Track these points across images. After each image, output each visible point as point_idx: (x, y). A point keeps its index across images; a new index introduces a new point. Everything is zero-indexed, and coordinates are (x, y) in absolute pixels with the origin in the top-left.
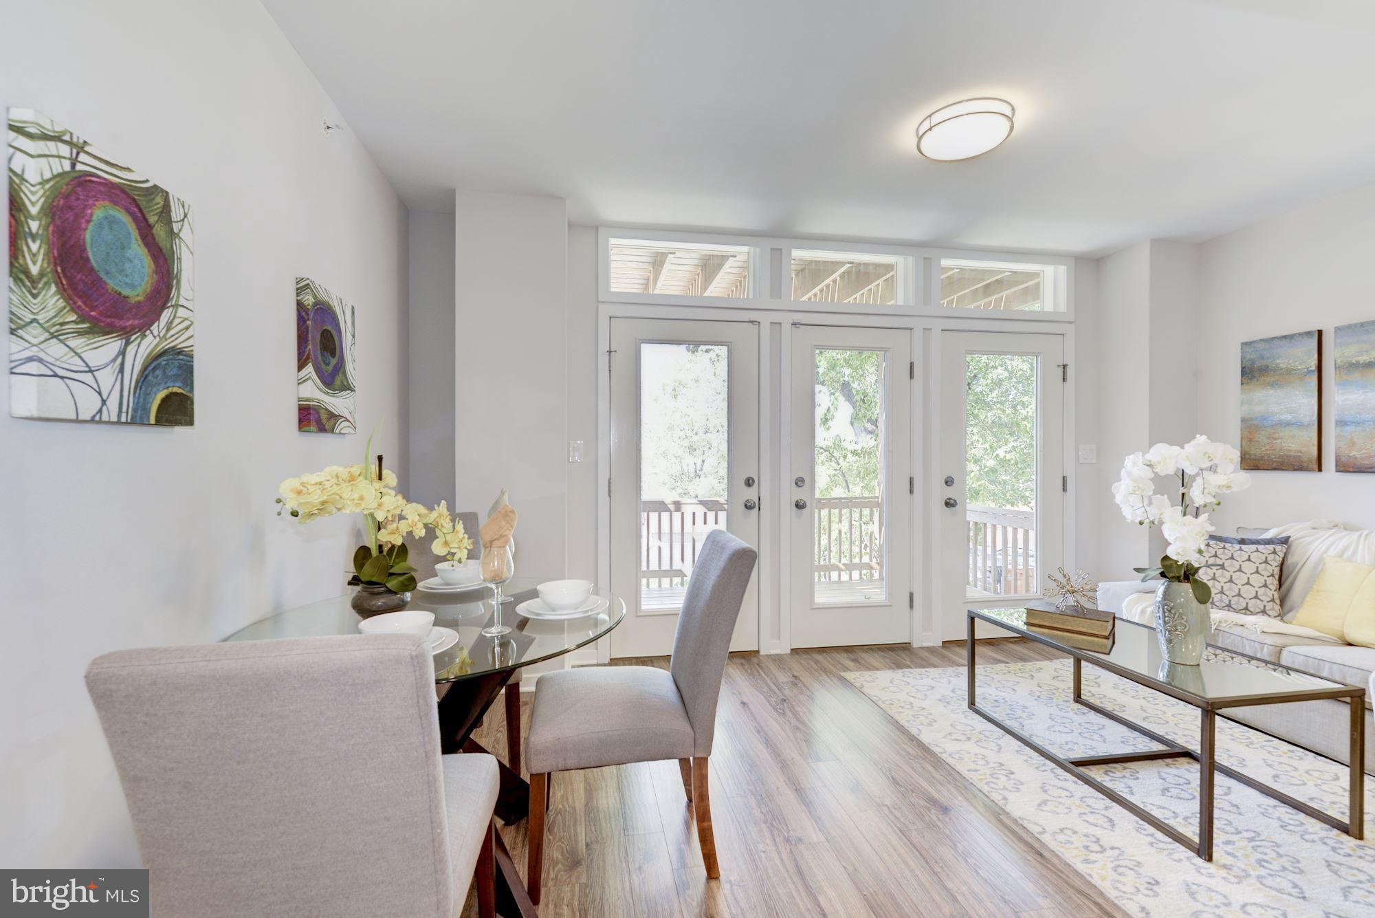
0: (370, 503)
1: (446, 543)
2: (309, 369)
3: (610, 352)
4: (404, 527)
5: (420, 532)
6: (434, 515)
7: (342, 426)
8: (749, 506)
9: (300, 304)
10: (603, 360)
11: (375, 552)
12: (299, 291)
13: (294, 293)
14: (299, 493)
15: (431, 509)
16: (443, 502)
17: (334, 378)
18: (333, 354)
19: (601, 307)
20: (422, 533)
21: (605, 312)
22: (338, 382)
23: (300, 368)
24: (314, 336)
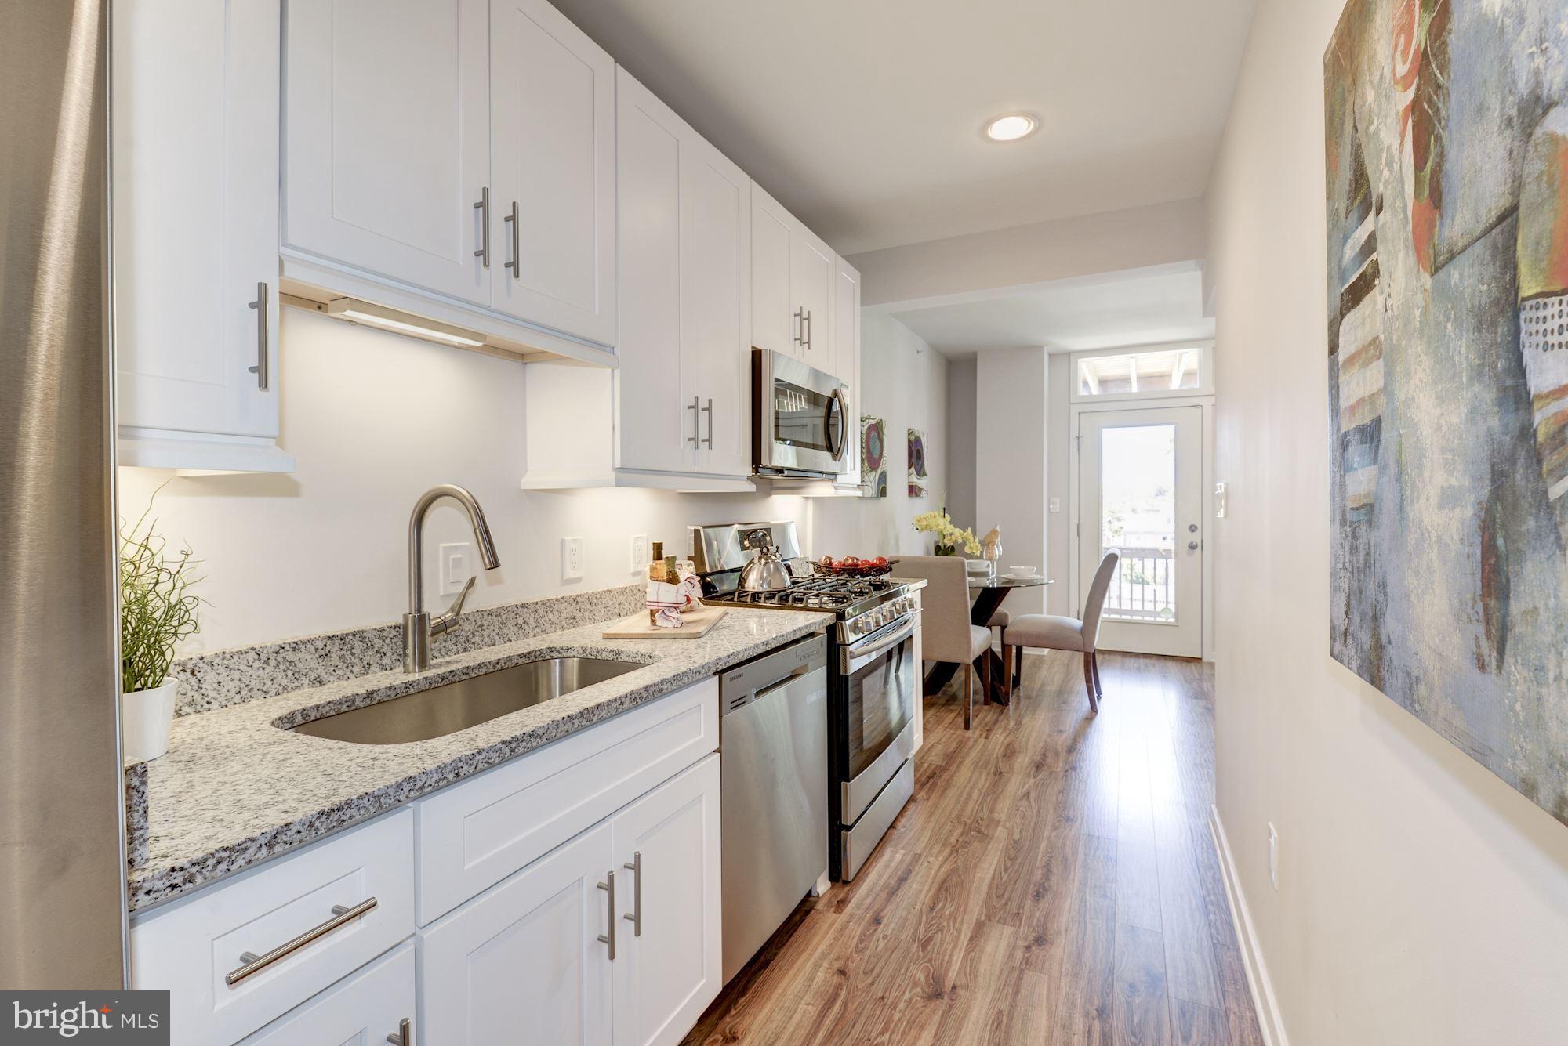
0: (941, 527)
1: (971, 548)
2: (913, 469)
3: (1078, 438)
4: (953, 538)
5: (960, 541)
6: (966, 534)
7: (923, 493)
8: (1192, 547)
9: (909, 440)
10: (1074, 443)
11: (942, 548)
12: (909, 434)
13: (907, 435)
14: (919, 521)
15: (965, 531)
16: (969, 528)
17: (921, 472)
18: (920, 459)
19: (1072, 407)
20: (961, 541)
21: (1075, 410)
22: (922, 473)
23: (909, 468)
24: (914, 454)
